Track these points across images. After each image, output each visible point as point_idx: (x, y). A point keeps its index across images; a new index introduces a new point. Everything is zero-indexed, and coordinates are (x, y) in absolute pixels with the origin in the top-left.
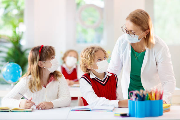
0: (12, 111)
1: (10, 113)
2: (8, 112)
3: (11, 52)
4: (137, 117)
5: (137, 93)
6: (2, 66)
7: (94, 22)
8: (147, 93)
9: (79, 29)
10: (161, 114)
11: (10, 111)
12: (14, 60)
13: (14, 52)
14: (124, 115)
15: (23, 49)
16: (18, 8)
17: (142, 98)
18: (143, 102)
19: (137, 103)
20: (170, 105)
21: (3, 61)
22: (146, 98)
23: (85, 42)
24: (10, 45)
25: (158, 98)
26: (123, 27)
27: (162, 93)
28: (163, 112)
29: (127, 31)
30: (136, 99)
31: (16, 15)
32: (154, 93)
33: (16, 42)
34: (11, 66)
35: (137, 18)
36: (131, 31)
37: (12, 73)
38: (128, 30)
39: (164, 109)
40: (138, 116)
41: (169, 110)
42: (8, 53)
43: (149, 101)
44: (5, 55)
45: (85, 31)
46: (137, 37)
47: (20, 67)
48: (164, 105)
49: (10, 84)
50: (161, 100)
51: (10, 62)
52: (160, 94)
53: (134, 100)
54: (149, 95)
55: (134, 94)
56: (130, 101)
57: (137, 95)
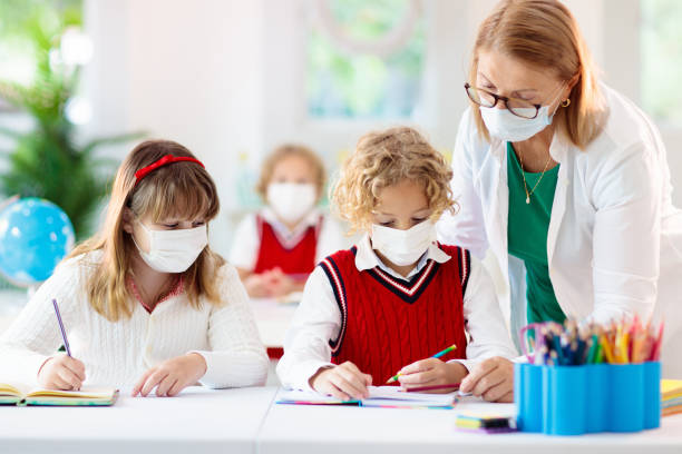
0: (29, 401)
1: (21, 410)
2: (14, 405)
3: (27, 154)
4: (549, 433)
5: (551, 333)
7: (382, 27)
8: (596, 332)
9: (322, 53)
10: (650, 423)
11: (23, 401)
12: (39, 186)
13: (42, 154)
14: (496, 425)
15: (79, 140)
17: (574, 355)
18: (579, 372)
19: (552, 374)
22: (589, 353)
23: (348, 112)
24: (26, 124)
25: (639, 356)
27: (656, 334)
28: (662, 412)
29: (497, 98)
30: (547, 356)
32: (626, 332)
33: (51, 111)
34: (27, 213)
37: (31, 244)
39: (664, 401)
40: (554, 429)
42: (15, 159)
43: (604, 366)
45: (342, 67)
47: (64, 217)
49: (23, 290)
50: (654, 362)
51: (23, 196)
52: (649, 339)
53: (539, 361)
54: (603, 341)
55: (539, 338)
56: (522, 365)
57: (551, 343)
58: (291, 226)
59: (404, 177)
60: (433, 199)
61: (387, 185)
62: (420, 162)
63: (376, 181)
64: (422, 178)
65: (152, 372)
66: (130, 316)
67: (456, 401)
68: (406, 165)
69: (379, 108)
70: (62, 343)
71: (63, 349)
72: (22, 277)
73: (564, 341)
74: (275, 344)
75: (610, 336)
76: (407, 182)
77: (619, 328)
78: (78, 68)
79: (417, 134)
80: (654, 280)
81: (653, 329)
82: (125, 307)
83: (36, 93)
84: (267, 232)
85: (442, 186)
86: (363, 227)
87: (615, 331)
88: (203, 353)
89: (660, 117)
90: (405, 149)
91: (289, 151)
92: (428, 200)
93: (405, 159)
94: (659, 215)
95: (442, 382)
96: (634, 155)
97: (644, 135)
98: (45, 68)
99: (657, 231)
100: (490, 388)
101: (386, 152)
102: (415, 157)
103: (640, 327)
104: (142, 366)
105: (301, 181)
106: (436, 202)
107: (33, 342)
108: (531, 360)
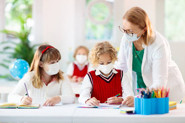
0: (19, 107)
1: (17, 109)
2: (15, 108)
3: (19, 48)
4: (142, 114)
5: (143, 90)
6: (10, 62)
7: (103, 18)
8: (153, 90)
9: (89, 24)
10: (166, 112)
11: (17, 107)
12: (21, 56)
13: (22, 48)
14: (130, 113)
15: (31, 45)
16: (26, 3)
17: (148, 96)
18: (149, 100)
19: (143, 100)
20: (176, 103)
21: (11, 57)
22: (152, 95)
23: (95, 38)
24: (18, 41)
25: (164, 96)
26: (120, 27)
27: (168, 91)
28: (169, 109)
29: (125, 31)
30: (142, 96)
31: (24, 10)
32: (160, 90)
33: (24, 38)
34: (18, 62)
35: (134, 17)
36: (129, 30)
37: (20, 70)
38: (125, 29)
39: (170, 107)
41: (175, 108)
42: (16, 49)
43: (155, 98)
44: (12, 51)
45: (94, 27)
46: (136, 35)
47: (27, 63)
48: (170, 103)
49: (18, 81)
50: (167, 97)
51: (18, 58)
52: (166, 92)
53: (140, 97)
54: (155, 93)
55: (140, 92)
56: (136, 98)
57: (143, 93)
58: (81, 65)
59: (105, 52)
60: (112, 57)
61: (101, 54)
62: (109, 49)
63: (98, 54)
64: (109, 52)
65: (48, 100)
66: (42, 87)
67: (120, 107)
68: (105, 50)
69: (103, 37)
70: (26, 93)
71: (27, 95)
72: (17, 78)
73: (146, 92)
74: (77, 93)
75: (157, 91)
76: (106, 54)
77: (159, 89)
78: (31, 28)
79: (108, 43)
80: (167, 76)
81: (167, 90)
82: (41, 85)
83: (21, 34)
84: (76, 67)
85: (114, 55)
86: (96, 65)
87: (158, 90)
88: (60, 96)
89: (170, 39)
90: (105, 46)
91: (81, 47)
92: (111, 58)
93: (105, 48)
94: (168, 61)
95: (117, 102)
96: (162, 47)
97: (164, 42)
98: (23, 28)
99: (168, 65)
100: (129, 103)
101: (101, 47)
102: (107, 48)
103: (164, 89)
104: (45, 99)
105: (84, 54)
106: (113, 58)
107: (20, 93)
108: (138, 97)
